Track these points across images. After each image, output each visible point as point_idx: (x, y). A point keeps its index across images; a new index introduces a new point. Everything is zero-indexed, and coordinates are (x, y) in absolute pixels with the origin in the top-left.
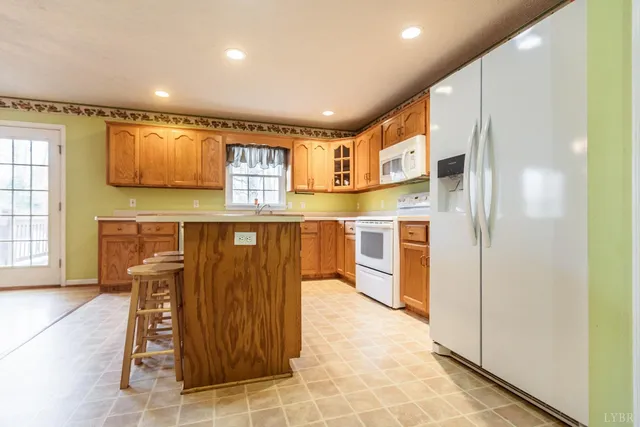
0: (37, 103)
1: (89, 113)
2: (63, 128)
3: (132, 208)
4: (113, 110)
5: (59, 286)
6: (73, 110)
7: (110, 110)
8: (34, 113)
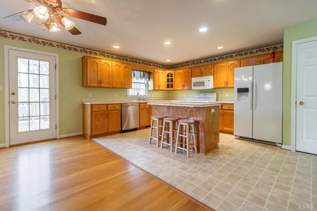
0: (43, 40)
1: (70, 49)
2: (57, 55)
3: (90, 98)
4: (81, 49)
5: (55, 139)
6: (62, 47)
7: (80, 48)
8: (41, 46)
